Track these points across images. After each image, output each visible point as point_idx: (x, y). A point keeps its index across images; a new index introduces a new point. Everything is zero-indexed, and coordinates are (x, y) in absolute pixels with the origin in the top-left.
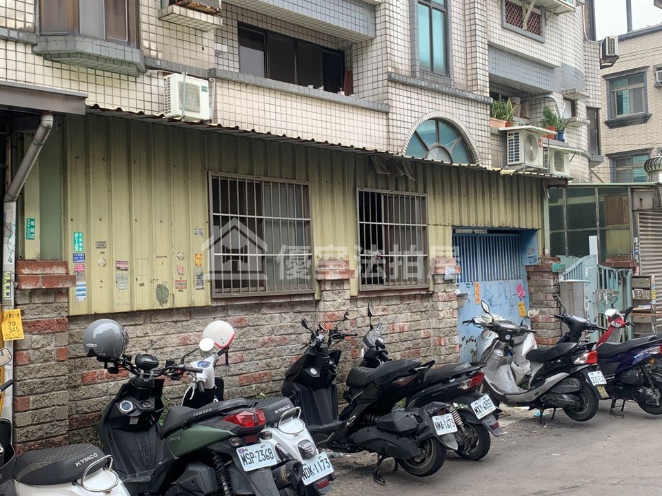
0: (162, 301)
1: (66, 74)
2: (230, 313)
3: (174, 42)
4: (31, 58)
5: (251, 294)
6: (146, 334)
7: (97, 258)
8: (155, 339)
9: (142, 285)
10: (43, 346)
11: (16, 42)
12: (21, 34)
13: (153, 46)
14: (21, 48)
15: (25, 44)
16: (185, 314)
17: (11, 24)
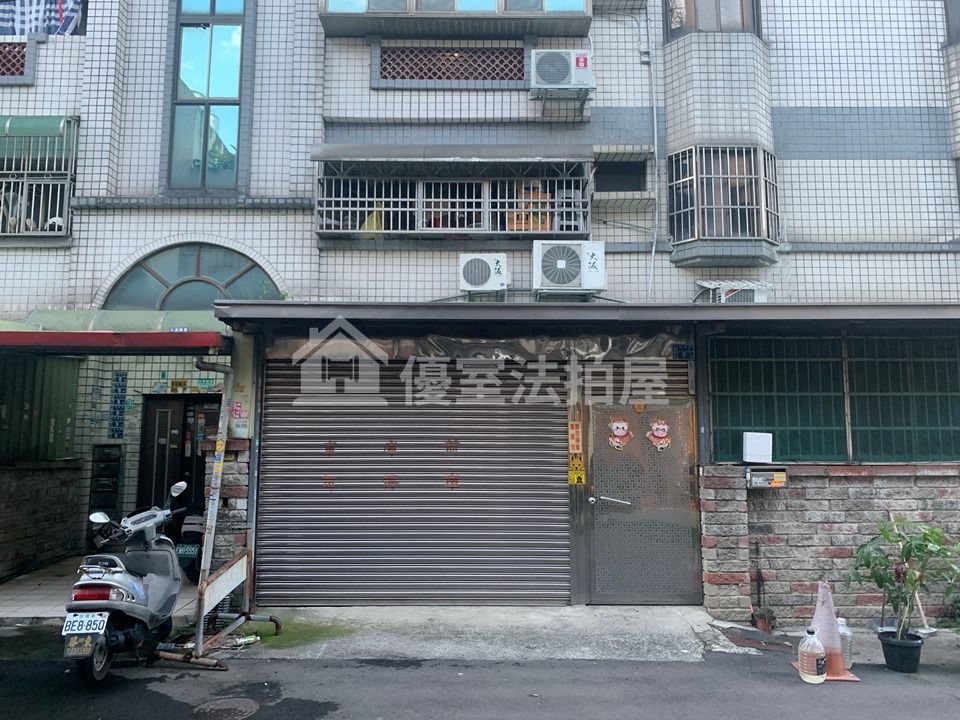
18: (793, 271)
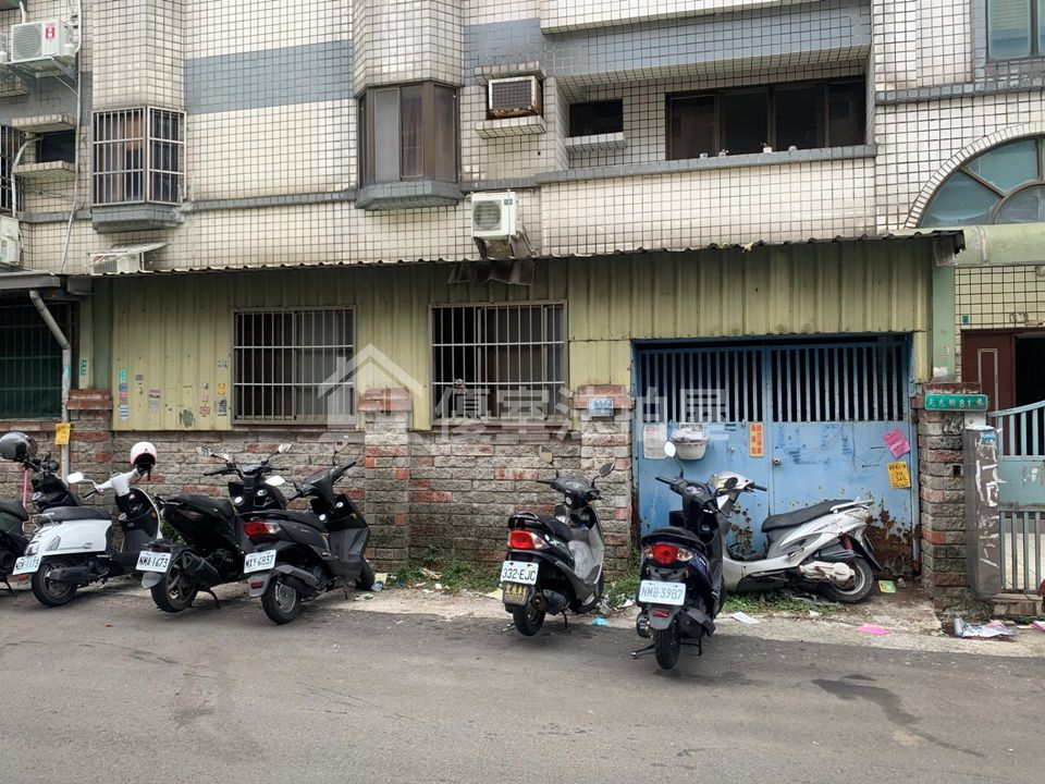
0: (187, 424)
1: (385, 219)
2: (260, 439)
3: (501, 157)
4: (354, 212)
5: (273, 422)
6: (179, 451)
7: (135, 388)
8: (186, 455)
9: (170, 410)
10: (86, 451)
11: (341, 202)
12: (342, 195)
13: (475, 168)
14: (346, 206)
15: (349, 201)
16: (214, 437)
17: (338, 188)
18: (197, 231)
